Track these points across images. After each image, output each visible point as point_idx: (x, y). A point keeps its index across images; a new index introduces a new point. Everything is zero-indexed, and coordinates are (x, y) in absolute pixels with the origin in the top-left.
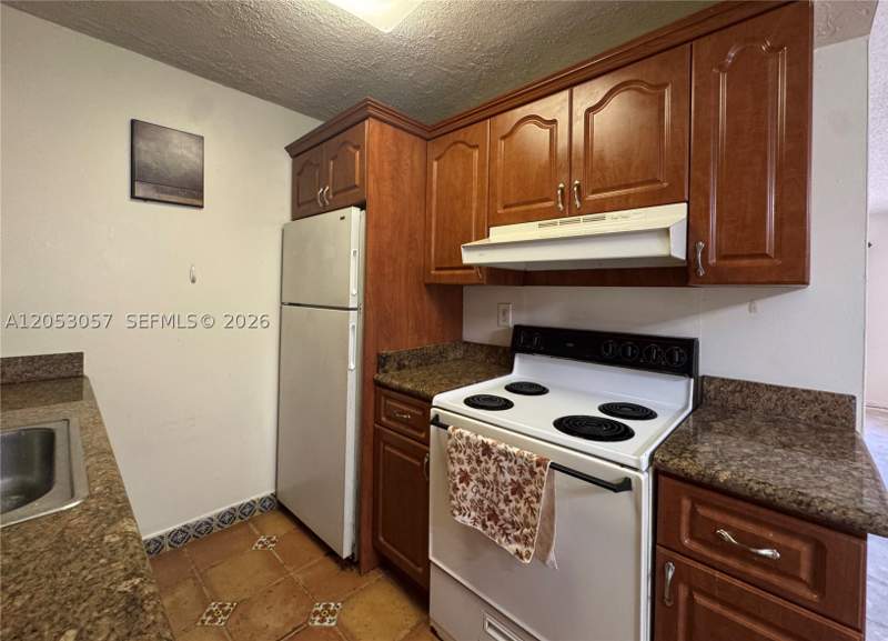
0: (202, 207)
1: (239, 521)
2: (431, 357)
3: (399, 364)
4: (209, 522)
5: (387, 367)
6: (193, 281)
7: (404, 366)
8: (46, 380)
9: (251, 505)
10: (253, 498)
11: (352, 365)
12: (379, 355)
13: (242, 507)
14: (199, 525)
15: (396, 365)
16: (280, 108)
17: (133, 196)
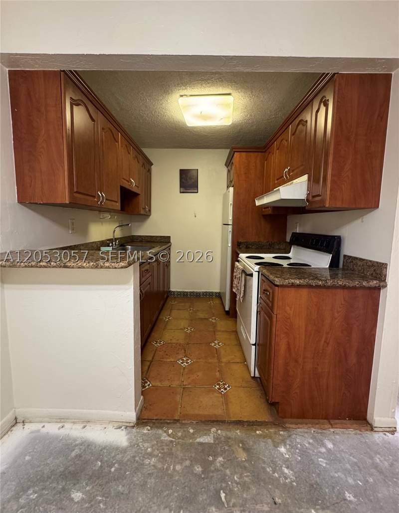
0: (198, 192)
1: (208, 296)
2: (263, 246)
3: (246, 246)
4: (200, 293)
5: (241, 247)
6: (195, 216)
7: (249, 247)
8: (163, 242)
9: (212, 293)
10: (214, 291)
11: (230, 245)
12: (238, 242)
13: (210, 293)
14: (197, 293)
15: (245, 246)
16: (224, 150)
17: (181, 192)
